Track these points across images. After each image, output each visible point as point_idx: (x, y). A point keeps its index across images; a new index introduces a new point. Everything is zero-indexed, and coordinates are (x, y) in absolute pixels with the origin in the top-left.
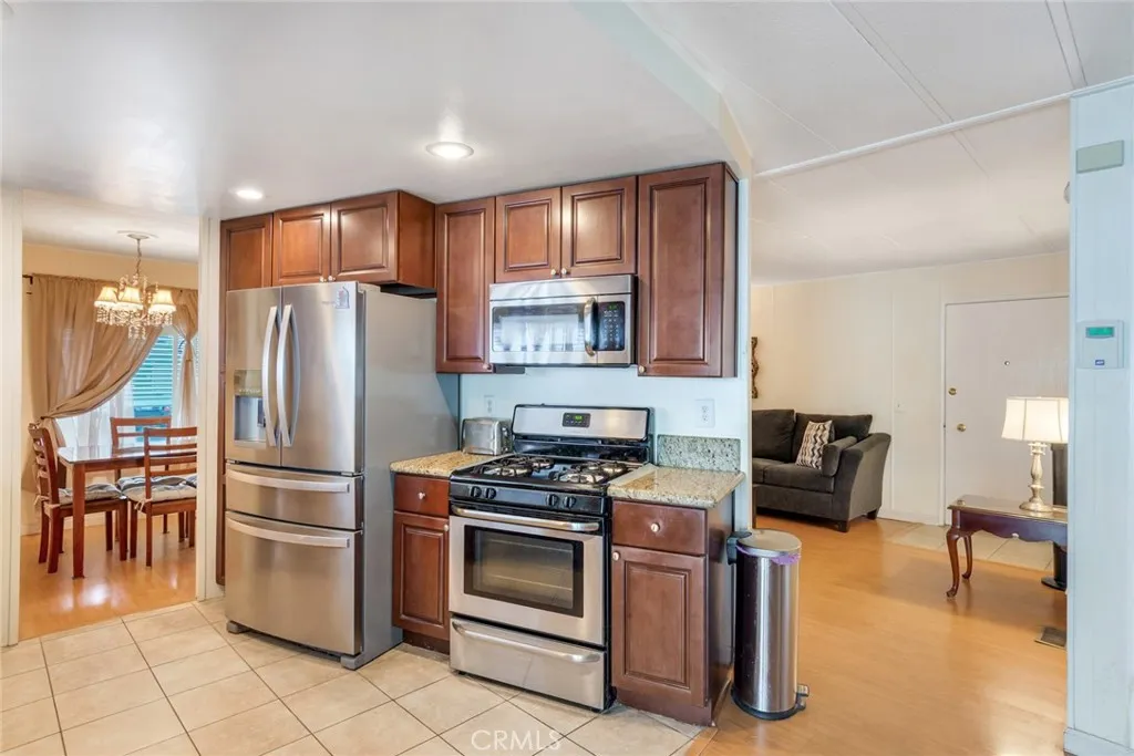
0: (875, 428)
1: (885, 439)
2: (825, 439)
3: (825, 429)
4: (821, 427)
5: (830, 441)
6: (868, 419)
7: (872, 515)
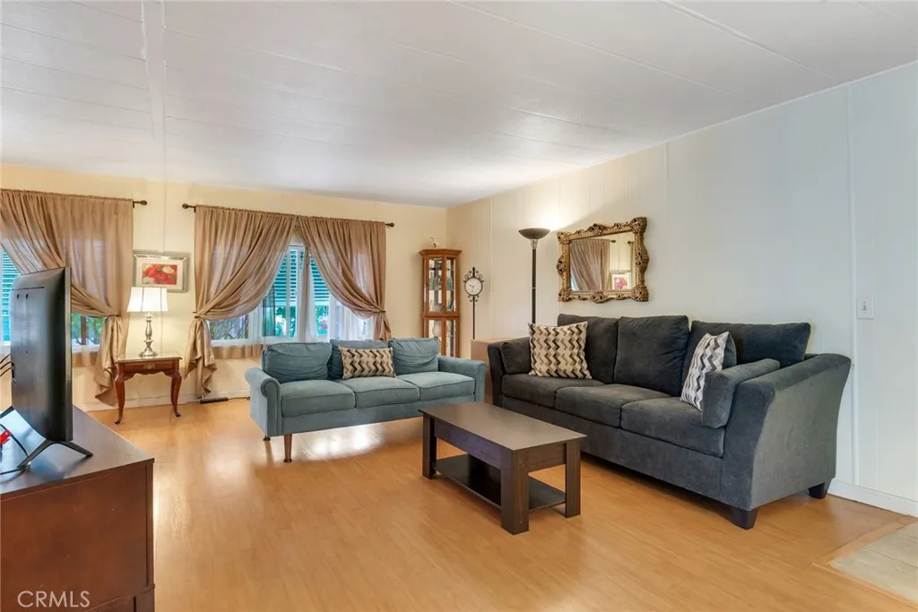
0: (817, 345)
1: (839, 366)
2: (718, 362)
3: (717, 346)
4: (712, 343)
5: (726, 365)
6: (803, 330)
7: (818, 492)
